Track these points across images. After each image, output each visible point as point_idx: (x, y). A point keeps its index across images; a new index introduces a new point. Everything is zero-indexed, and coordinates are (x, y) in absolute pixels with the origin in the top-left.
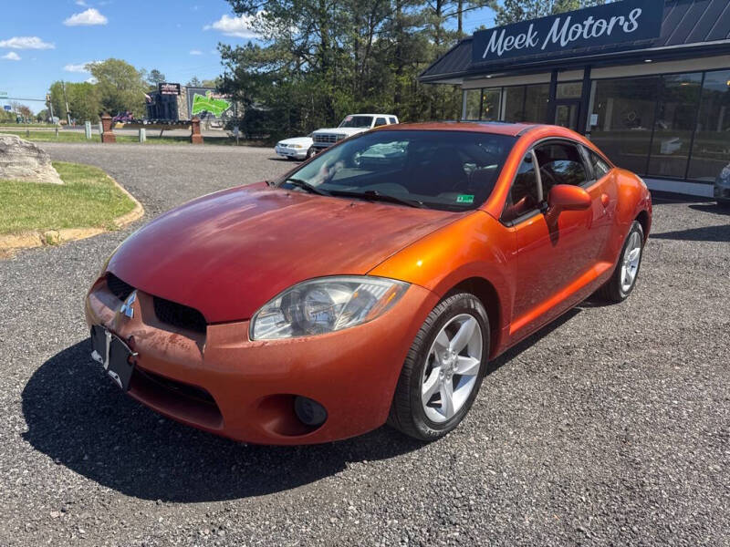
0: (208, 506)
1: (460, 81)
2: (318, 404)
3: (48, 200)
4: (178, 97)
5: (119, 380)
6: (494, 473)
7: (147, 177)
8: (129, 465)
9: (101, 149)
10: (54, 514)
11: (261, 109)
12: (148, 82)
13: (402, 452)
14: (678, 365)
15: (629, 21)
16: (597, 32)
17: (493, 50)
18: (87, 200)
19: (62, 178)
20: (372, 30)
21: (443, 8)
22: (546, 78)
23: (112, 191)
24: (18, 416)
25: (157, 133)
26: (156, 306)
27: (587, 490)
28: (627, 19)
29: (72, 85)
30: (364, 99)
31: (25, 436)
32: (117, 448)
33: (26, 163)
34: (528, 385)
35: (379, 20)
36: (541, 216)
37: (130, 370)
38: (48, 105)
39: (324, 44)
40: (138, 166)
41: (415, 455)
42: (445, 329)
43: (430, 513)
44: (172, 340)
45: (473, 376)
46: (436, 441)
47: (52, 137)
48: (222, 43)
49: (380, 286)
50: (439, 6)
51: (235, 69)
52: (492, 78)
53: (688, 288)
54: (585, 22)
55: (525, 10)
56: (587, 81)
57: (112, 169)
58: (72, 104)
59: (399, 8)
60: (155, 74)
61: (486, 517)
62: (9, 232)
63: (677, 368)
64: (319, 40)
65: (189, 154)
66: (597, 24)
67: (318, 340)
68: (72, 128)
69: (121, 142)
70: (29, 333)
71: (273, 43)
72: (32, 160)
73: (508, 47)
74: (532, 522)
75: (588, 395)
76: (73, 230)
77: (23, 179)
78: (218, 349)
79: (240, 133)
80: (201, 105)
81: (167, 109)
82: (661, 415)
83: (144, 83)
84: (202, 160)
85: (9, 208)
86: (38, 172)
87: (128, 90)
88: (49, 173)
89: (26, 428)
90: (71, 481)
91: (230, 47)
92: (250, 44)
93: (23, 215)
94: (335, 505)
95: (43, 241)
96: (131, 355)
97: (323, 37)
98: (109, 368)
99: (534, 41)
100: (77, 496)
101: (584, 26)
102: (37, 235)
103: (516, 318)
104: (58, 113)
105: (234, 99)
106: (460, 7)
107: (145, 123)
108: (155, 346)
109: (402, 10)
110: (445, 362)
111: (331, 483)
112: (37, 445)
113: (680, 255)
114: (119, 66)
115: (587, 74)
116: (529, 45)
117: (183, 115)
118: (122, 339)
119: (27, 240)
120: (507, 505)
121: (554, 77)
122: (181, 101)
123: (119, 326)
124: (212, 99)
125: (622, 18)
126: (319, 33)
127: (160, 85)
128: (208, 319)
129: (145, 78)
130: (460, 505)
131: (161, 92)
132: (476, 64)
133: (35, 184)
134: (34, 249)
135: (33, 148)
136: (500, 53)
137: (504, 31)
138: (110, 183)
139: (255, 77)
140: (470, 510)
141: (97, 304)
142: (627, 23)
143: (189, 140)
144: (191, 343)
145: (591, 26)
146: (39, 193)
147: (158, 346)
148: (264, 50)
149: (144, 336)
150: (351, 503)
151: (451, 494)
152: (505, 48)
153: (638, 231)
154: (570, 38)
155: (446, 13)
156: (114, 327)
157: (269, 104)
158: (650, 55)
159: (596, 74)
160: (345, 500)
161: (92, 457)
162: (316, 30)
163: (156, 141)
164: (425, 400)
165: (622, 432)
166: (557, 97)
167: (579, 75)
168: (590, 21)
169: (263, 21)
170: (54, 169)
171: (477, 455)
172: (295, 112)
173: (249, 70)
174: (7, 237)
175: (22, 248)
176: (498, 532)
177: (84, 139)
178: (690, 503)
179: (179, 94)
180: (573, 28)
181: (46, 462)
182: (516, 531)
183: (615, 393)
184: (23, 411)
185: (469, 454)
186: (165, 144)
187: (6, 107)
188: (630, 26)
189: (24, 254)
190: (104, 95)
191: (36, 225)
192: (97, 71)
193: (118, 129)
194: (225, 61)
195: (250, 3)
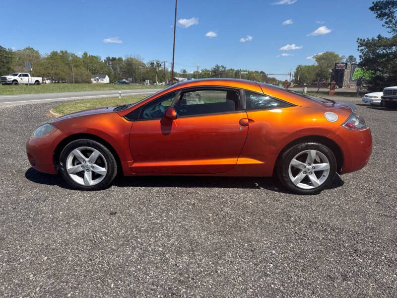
4: (346, 70)
25: (316, 90)
45: (104, 175)
80: (358, 74)
81: (339, 78)
114: (330, 55)
117: (346, 79)
122: (347, 72)
131: (336, 68)
143: (327, 93)
164: (69, 172)
179: (346, 68)
192: (319, 59)
193: (291, 88)
194: (360, 48)
195: (389, 10)
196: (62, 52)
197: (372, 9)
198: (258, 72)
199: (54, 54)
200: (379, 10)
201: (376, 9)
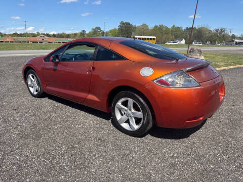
196: (160, 26)
199: (156, 27)
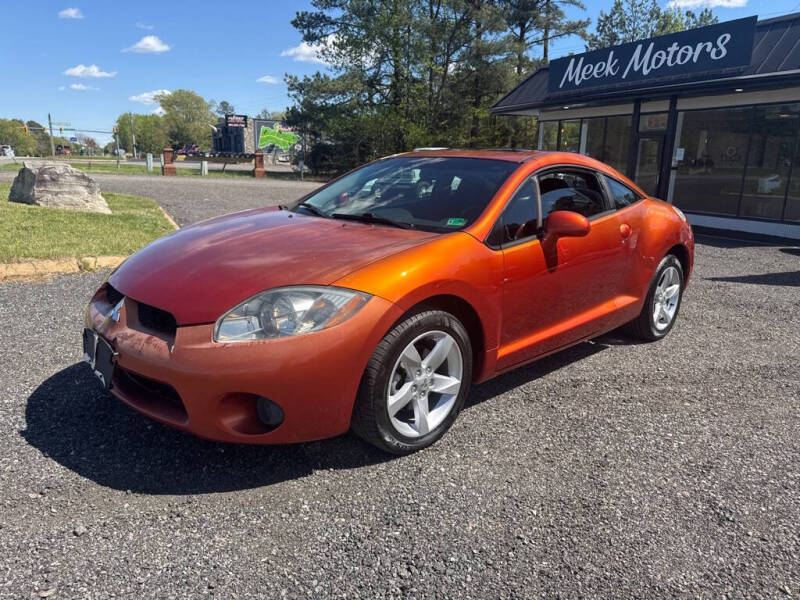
0: (173, 498)
1: (536, 113)
2: (276, 405)
3: (92, 228)
4: (245, 129)
5: (103, 379)
6: (453, 485)
7: (201, 209)
8: (111, 461)
9: (160, 182)
10: (33, 496)
11: (329, 143)
12: (216, 114)
13: (370, 463)
14: (690, 401)
15: (717, 47)
16: (683, 59)
17: (570, 79)
18: (131, 229)
19: (111, 208)
20: (448, 59)
21: (527, 35)
22: (629, 109)
23: (159, 222)
24: (21, 417)
25: (220, 166)
26: (139, 311)
27: (542, 505)
28: (715, 45)
29: (141, 117)
30: (438, 132)
31: (22, 433)
32: (102, 447)
33: (76, 193)
34: (519, 413)
35: (457, 48)
36: (538, 241)
37: (112, 369)
38: (115, 138)
39: (397, 74)
40: (193, 199)
41: (382, 466)
42: (415, 345)
43: (378, 515)
44: (148, 341)
45: (453, 395)
46: (407, 455)
47: (114, 169)
48: (289, 74)
49: (341, 296)
50: (522, 33)
51: (302, 100)
52: (570, 109)
53: (738, 330)
54: (669, 49)
55: (621, 36)
56: (673, 113)
57: (167, 201)
58: (139, 136)
59: (479, 35)
60: (224, 105)
61: (432, 521)
62: (48, 257)
63: (687, 404)
64: (391, 70)
65: (249, 188)
66: (682, 50)
67: (276, 343)
68: (138, 161)
69: (182, 175)
70: (48, 347)
71: (343, 72)
72: (82, 189)
73: (587, 76)
74: (474, 529)
75: (578, 424)
76: (110, 258)
77: (72, 208)
78: (185, 349)
79: (306, 167)
80: (268, 138)
81: (233, 143)
82: (649, 445)
83: (213, 115)
84: (261, 195)
85: (53, 234)
86: (87, 201)
87: (196, 123)
88: (97, 202)
89: (25, 426)
90: (55, 470)
91: (296, 78)
92: (318, 75)
93: (65, 242)
94: (290, 503)
95: (80, 267)
96: (112, 355)
97: (396, 67)
98: (96, 368)
99: (614, 69)
100: (56, 482)
101: (668, 53)
102: (75, 261)
103: (505, 342)
104: (125, 146)
105: (301, 132)
106: (546, 33)
107: (207, 156)
108: (133, 347)
109: (483, 37)
110: (418, 378)
111: (293, 485)
112: (31, 442)
113: (747, 298)
114: (188, 97)
115: (673, 104)
116: (609, 74)
117: (249, 147)
118: (108, 341)
119: (65, 265)
120: (456, 513)
121: (637, 108)
122: (248, 133)
123: (106, 330)
124: (280, 132)
125: (710, 44)
126: (392, 62)
127: (227, 116)
128: (178, 322)
129: (214, 109)
130: (409, 510)
131: (227, 124)
132: (552, 94)
133: (82, 213)
134: (70, 274)
135: (84, 177)
136: (577, 82)
137: (582, 59)
138: (160, 214)
139: (323, 109)
140: (418, 515)
141: (94, 311)
142: (715, 50)
143: (252, 174)
144: (162, 343)
145: (676, 53)
146: (85, 221)
147: (136, 346)
148: (333, 80)
149: (125, 337)
150: (306, 502)
151: (405, 500)
152: (583, 77)
153: (676, 266)
154: (653, 66)
155: (530, 40)
156: (102, 331)
157: (337, 137)
158: (741, 83)
159: (683, 104)
160: (301, 500)
161: (79, 453)
162: (389, 60)
163: (218, 175)
164: (392, 413)
165: (601, 458)
166: (640, 130)
167: (665, 106)
168: (674, 47)
169: (334, 50)
170: (103, 199)
171: (443, 470)
172: (364, 146)
173: (318, 102)
174: (45, 262)
175: (59, 273)
176: (438, 535)
177: (145, 171)
178: (643, 522)
179: (246, 126)
180: (656, 55)
181: (36, 454)
182: (456, 535)
183: (609, 424)
184: (26, 413)
185: (435, 468)
186: (226, 177)
187: (72, 139)
188: (719, 53)
189: (60, 278)
190: (171, 127)
191: (74, 252)
192: (167, 103)
193: (179, 162)
194: (292, 93)
195: (321, 31)
197: (295, 24)
198: (21, 122)
200: (305, 27)
201: (301, 24)
